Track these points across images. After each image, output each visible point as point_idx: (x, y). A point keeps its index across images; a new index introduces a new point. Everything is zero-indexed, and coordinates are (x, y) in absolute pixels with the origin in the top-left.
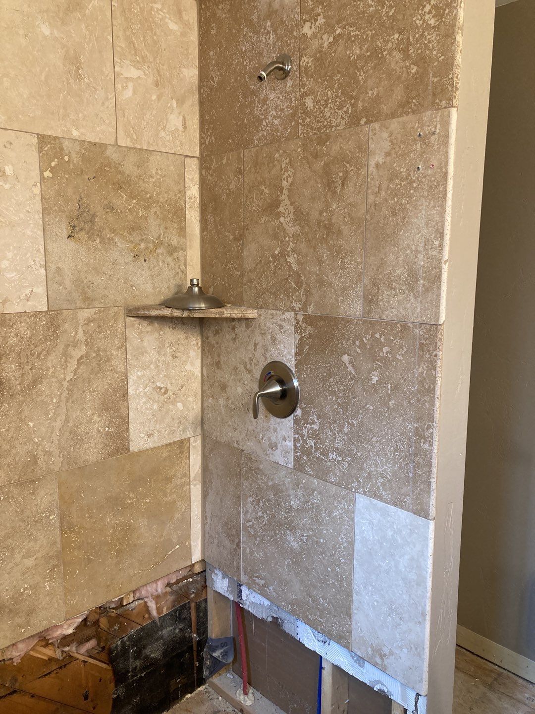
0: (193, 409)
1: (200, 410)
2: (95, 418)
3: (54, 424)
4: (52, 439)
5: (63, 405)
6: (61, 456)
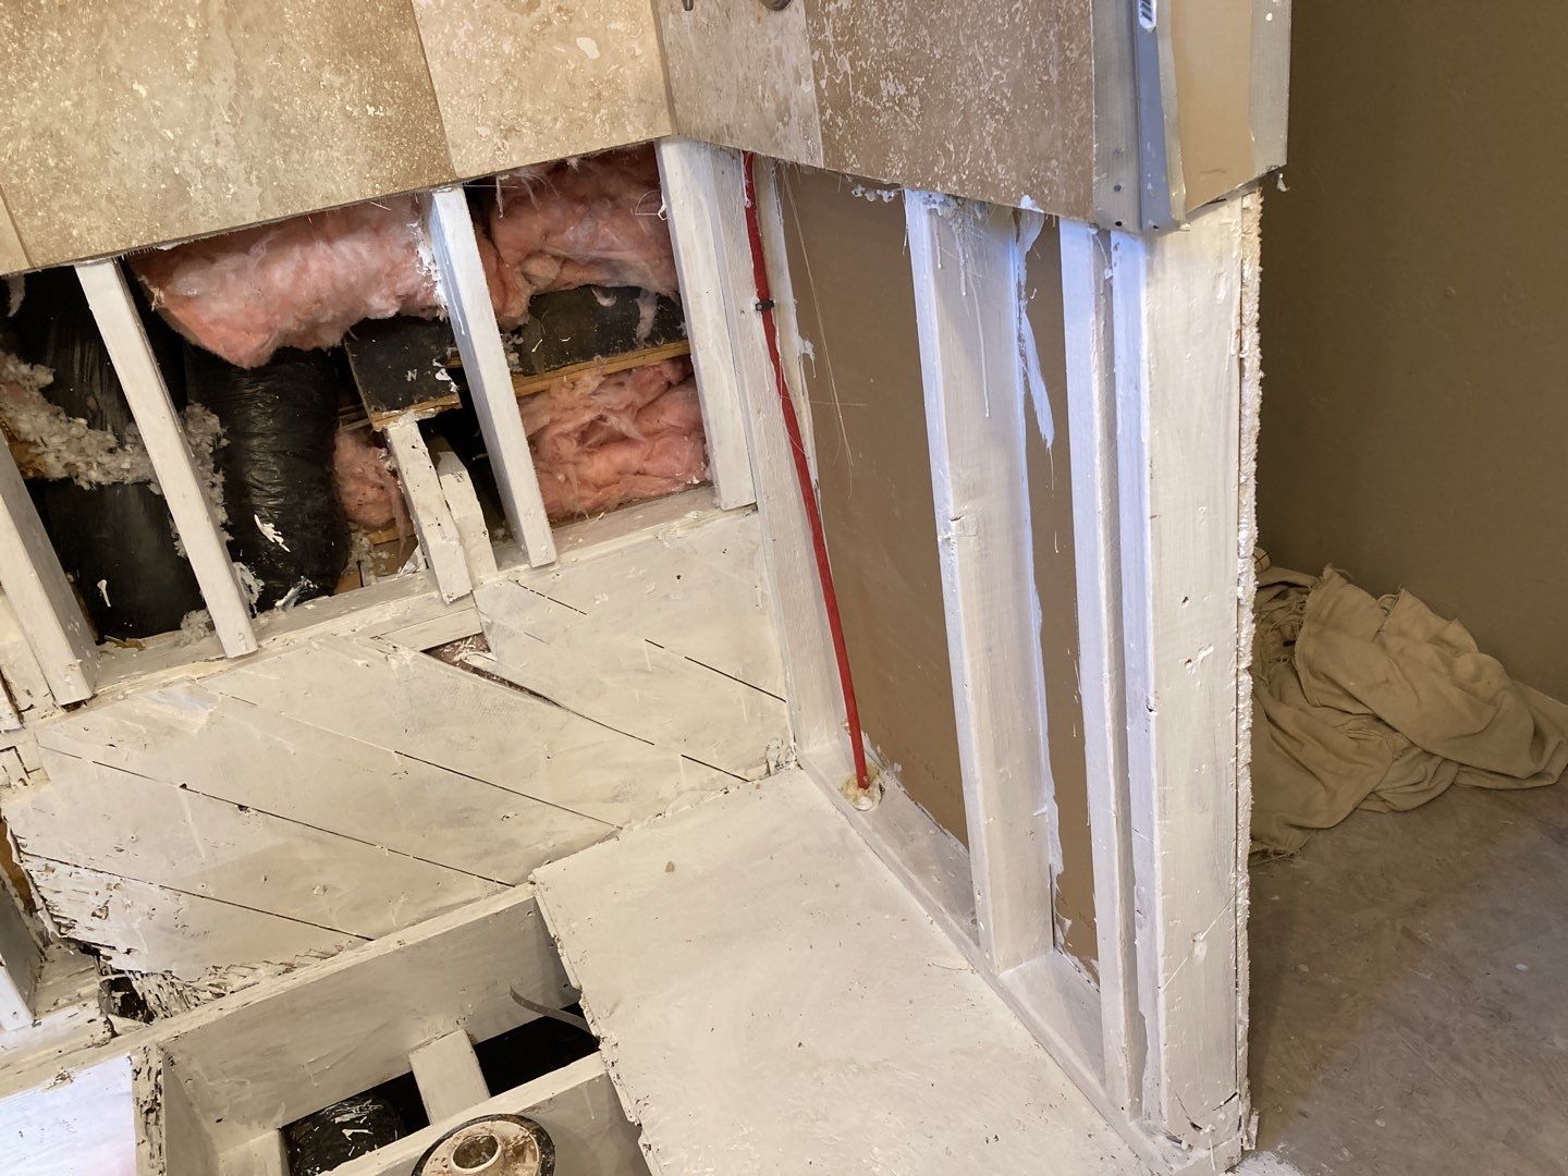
0: (634, 57)
1: (657, 61)
2: (327, 76)
3: (206, 89)
4: (213, 132)
5: (219, 35)
6: (253, 179)
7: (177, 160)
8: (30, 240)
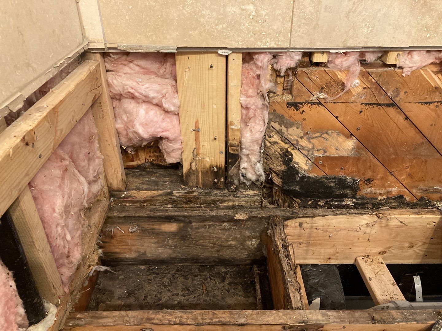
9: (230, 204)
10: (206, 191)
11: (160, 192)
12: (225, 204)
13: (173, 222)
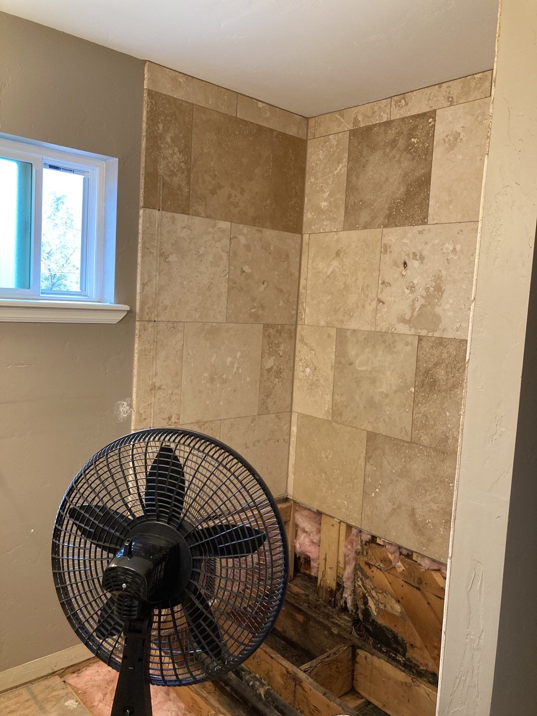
7: (449, 433)
8: (413, 436)
9: (336, 621)
10: (325, 604)
11: (303, 592)
12: (333, 620)
13: (301, 614)
